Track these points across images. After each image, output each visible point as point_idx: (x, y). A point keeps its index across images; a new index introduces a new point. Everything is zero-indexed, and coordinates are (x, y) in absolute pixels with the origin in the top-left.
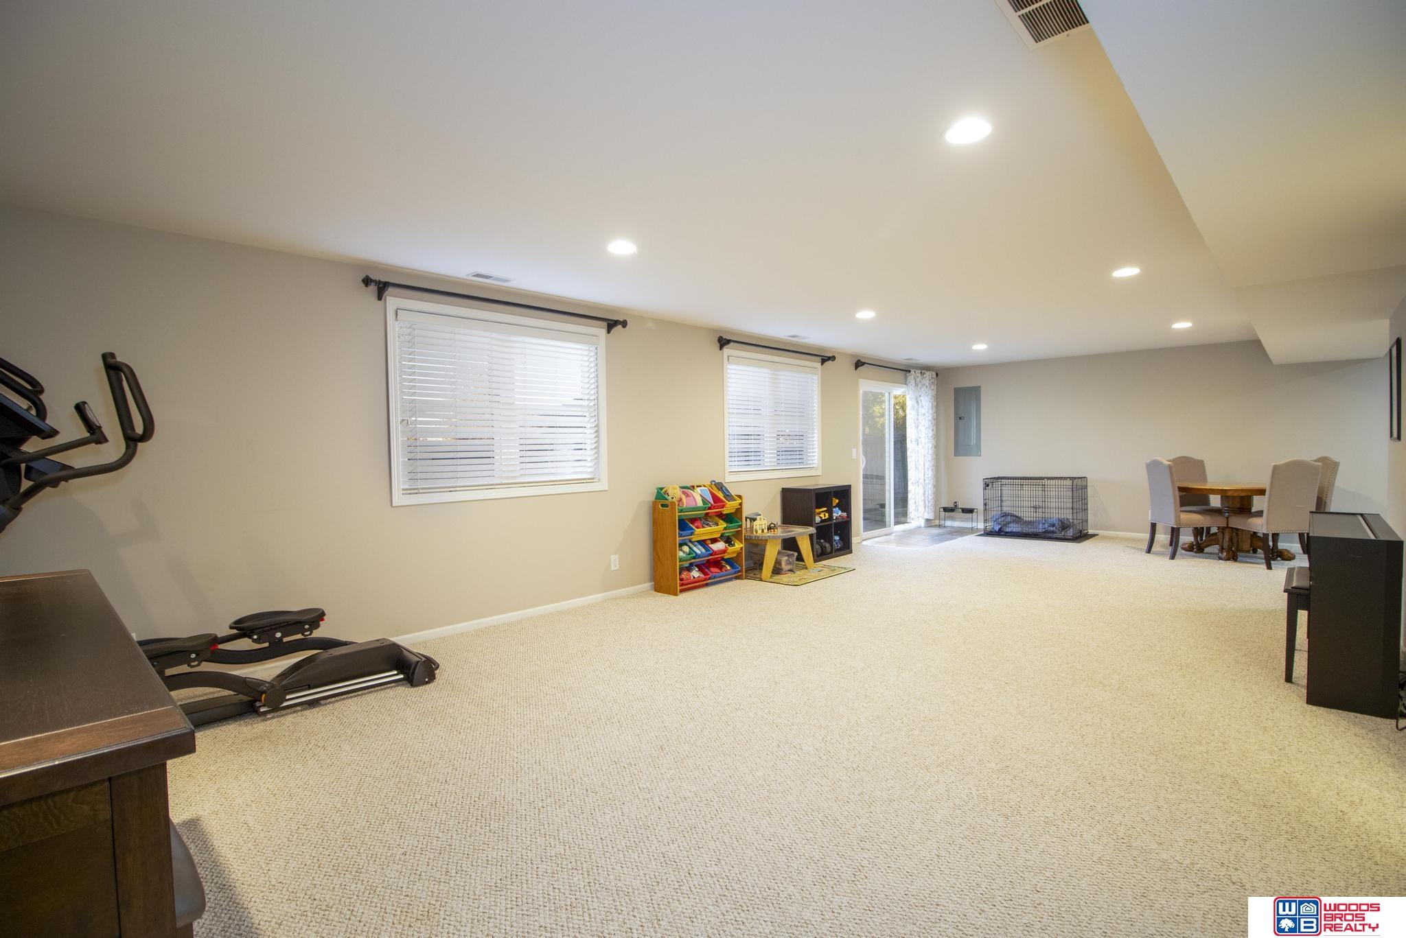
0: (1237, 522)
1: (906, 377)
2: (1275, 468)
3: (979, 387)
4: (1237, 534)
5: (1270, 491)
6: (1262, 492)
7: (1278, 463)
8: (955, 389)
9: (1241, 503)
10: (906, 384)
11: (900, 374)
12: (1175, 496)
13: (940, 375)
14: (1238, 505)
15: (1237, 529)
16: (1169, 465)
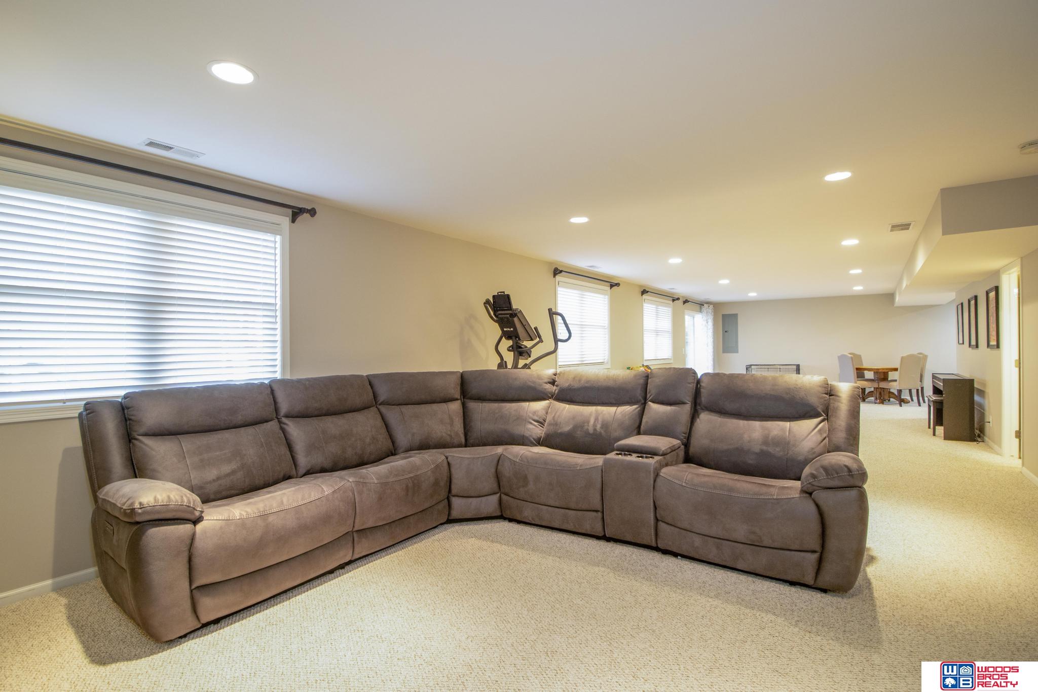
0: (883, 385)
1: (701, 308)
2: (902, 358)
3: (737, 314)
4: (883, 391)
5: (900, 368)
6: (896, 370)
7: (903, 356)
8: (723, 315)
9: (883, 375)
10: (701, 312)
11: (698, 307)
12: (854, 374)
13: (716, 306)
14: (883, 377)
15: (883, 388)
16: (852, 357)
